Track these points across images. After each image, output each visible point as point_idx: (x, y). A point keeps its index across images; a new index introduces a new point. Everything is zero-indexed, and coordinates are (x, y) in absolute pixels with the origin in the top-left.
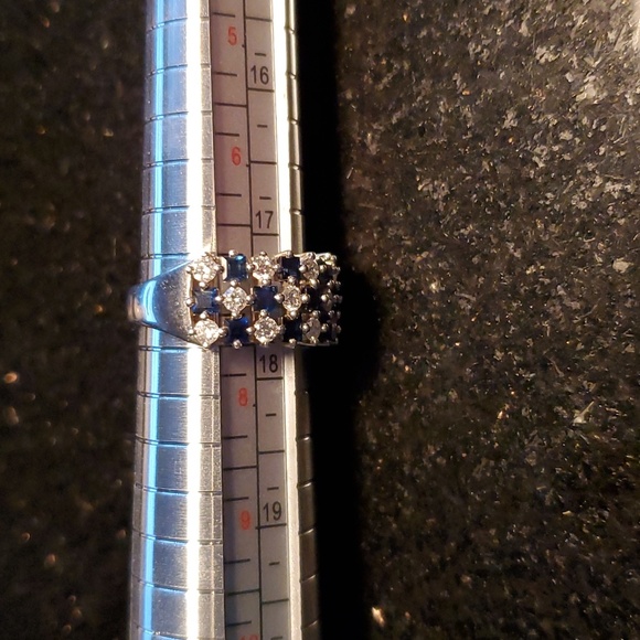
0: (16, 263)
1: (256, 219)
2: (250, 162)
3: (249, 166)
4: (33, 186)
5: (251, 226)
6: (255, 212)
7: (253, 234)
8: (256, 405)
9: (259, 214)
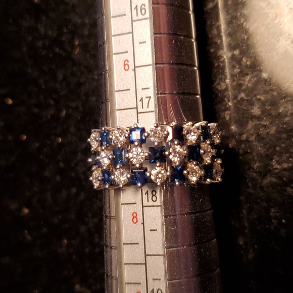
0: (25, 137)
1: (140, 103)
2: (135, 67)
3: (135, 70)
4: (35, 89)
5: (137, 108)
6: (139, 99)
7: (138, 113)
9: (142, 100)
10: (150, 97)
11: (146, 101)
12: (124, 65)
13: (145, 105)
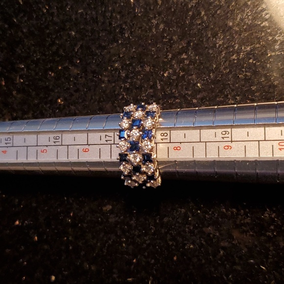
1: (109, 142)
2: (87, 144)
3: (89, 145)
5: (111, 144)
6: (106, 143)
7: (114, 144)
8: (181, 143)
9: (106, 141)
10: (106, 135)
11: (108, 138)
12: (86, 151)
13: (109, 138)
